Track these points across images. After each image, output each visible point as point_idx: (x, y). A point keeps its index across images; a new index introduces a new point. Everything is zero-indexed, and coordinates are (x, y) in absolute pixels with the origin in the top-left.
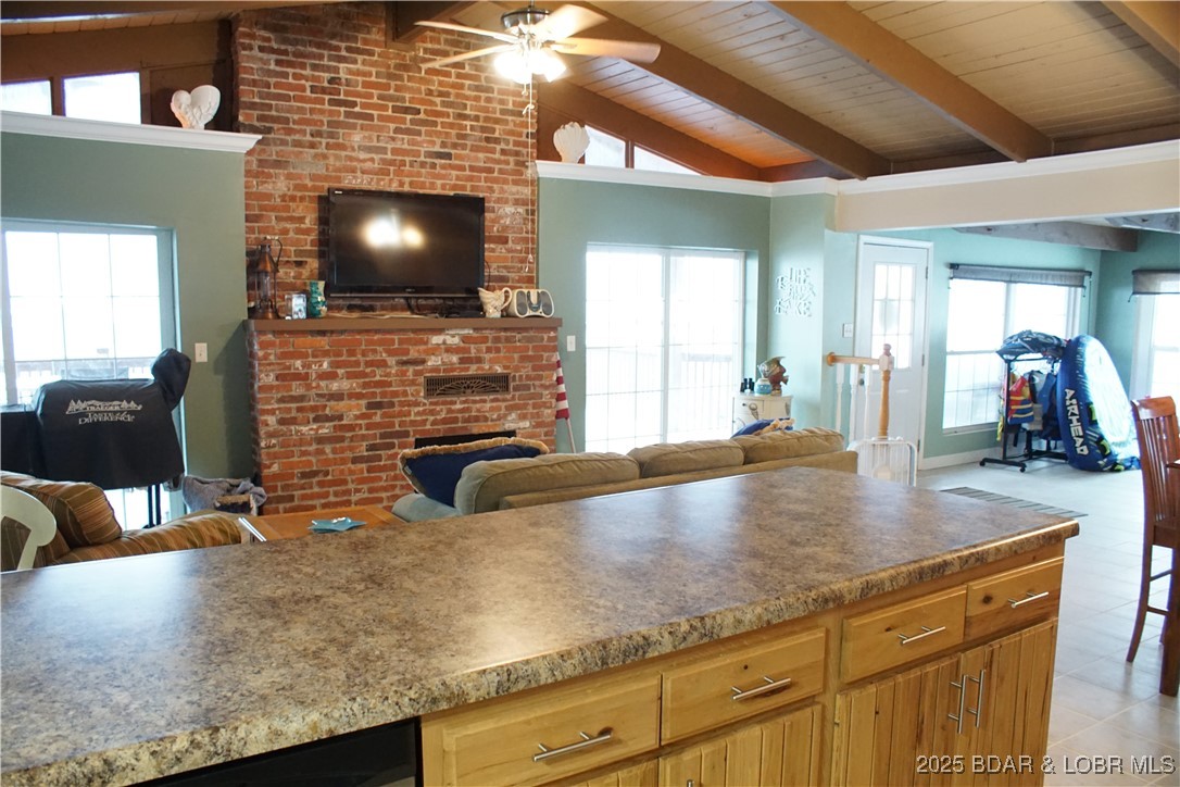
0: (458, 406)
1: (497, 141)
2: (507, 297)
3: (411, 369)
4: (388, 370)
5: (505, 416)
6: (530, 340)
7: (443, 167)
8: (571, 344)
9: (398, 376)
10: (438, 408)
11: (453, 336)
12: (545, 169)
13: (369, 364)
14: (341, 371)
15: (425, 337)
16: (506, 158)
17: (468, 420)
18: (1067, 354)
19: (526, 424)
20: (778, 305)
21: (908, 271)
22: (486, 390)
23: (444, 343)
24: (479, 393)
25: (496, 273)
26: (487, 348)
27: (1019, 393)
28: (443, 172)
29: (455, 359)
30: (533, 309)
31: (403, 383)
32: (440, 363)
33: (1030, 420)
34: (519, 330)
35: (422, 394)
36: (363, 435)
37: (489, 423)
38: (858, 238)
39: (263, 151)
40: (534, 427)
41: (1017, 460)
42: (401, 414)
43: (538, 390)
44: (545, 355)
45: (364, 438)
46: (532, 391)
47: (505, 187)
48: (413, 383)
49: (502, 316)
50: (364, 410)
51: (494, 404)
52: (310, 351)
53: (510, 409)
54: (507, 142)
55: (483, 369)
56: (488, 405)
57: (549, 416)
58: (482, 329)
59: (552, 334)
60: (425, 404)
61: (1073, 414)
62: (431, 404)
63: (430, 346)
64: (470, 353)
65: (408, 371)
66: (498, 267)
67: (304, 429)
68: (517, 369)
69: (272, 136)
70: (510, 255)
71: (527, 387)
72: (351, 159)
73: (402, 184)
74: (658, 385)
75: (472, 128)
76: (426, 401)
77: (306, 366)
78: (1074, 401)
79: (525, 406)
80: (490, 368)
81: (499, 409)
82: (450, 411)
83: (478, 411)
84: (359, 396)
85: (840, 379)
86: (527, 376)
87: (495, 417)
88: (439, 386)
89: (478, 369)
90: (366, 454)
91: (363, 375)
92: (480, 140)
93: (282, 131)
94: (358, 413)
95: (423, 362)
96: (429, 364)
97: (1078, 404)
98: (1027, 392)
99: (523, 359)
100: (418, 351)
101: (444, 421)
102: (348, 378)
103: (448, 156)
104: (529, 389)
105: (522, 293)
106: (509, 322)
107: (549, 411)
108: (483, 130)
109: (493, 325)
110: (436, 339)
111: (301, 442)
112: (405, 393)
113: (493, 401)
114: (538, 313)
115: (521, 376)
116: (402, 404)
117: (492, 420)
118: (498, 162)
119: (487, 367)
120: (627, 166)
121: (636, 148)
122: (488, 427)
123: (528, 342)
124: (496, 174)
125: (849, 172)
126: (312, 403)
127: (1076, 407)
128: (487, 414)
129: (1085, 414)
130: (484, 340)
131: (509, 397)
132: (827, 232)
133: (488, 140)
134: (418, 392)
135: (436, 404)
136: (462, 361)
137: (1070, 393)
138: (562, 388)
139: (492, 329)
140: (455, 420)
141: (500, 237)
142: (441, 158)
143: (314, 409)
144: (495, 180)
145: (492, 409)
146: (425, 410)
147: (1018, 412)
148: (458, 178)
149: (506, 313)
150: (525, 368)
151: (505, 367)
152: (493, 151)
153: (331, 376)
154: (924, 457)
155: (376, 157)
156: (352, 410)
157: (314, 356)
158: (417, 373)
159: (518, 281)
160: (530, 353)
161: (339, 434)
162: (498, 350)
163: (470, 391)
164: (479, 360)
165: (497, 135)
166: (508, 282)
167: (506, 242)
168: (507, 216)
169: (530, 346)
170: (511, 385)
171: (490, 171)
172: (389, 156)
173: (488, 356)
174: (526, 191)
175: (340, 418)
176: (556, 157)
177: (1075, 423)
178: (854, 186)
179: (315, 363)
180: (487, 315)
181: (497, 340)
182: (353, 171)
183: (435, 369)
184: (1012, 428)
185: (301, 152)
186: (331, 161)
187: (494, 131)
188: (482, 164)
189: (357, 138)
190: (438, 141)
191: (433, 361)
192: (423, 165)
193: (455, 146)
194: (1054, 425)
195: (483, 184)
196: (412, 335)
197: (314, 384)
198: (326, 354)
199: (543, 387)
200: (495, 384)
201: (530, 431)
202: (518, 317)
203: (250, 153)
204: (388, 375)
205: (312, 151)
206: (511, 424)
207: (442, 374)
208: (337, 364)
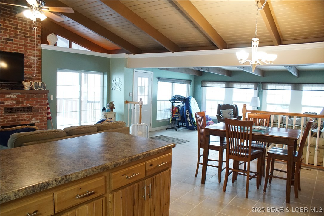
0: (16, 116)
1: (28, 37)
2: (31, 84)
5: (31, 119)
7: (10, 43)
8: (52, 98)
10: (9, 117)
11: (14, 95)
12: (44, 46)
15: (4, 95)
16: (31, 42)
17: (19, 120)
18: (186, 101)
19: (38, 121)
20: (112, 88)
21: (147, 79)
22: (25, 111)
23: (11, 97)
24: (22, 112)
25: (28, 77)
26: (25, 99)
27: (175, 111)
28: (10, 45)
29: (14, 102)
30: (39, 87)
32: (9, 103)
33: (178, 118)
34: (35, 94)
35: (3, 113)
37: (26, 121)
38: (134, 70)
40: (41, 122)
41: (175, 128)
43: (42, 111)
44: (44, 101)
46: (40, 111)
47: (31, 51)
49: (30, 89)
51: (28, 116)
53: (33, 117)
54: (32, 38)
55: (24, 105)
56: (26, 116)
57: (45, 119)
58: (23, 93)
59: (46, 95)
60: (4, 116)
61: (188, 116)
62: (6, 116)
63: (6, 98)
64: (19, 100)
66: (29, 75)
68: (35, 105)
70: (33, 71)
71: (38, 111)
74: (79, 110)
75: (20, 32)
78: (188, 113)
79: (37, 116)
80: (26, 105)
81: (29, 117)
82: (13, 118)
83: (22, 118)
85: (129, 108)
86: (38, 107)
89: (22, 105)
92: (23, 36)
95: (3, 103)
96: (5, 103)
97: (189, 114)
98: (177, 110)
99: (37, 102)
100: (2, 100)
101: (11, 121)
103: (12, 40)
104: (39, 111)
105: (36, 83)
106: (32, 91)
107: (45, 117)
108: (23, 33)
109: (27, 92)
110: (8, 96)
113: (27, 115)
114: (41, 89)
115: (36, 107)
117: (27, 120)
118: (29, 43)
119: (25, 105)
120: (69, 47)
121: (72, 42)
122: (25, 122)
123: (38, 97)
124: (28, 47)
125: (130, 52)
127: (188, 114)
128: (25, 119)
129: (191, 116)
130: (24, 96)
131: (32, 113)
132: (125, 68)
133: (25, 36)
136: (17, 103)
137: (187, 111)
138: (49, 111)
139: (26, 93)
140: (15, 120)
141: (29, 66)
142: (9, 41)
144: (28, 49)
145: (27, 117)
146: (4, 118)
147: (175, 116)
148: (15, 47)
149: (31, 88)
150: (37, 105)
151: (31, 105)
152: (27, 40)
154: (152, 128)
158: (1, 106)
159: (36, 79)
160: (39, 100)
162: (29, 100)
163: (19, 112)
165: (28, 35)
166: (32, 79)
167: (32, 67)
169: (39, 98)
170: (33, 110)
171: (26, 46)
173: (25, 101)
174: (38, 53)
176: (47, 43)
177: (188, 118)
178: (132, 56)
180: (25, 89)
181: (28, 96)
183: (8, 105)
184: (173, 119)
187: (27, 34)
188: (23, 44)
190: (8, 35)
191: (7, 103)
193: (14, 37)
194: (184, 119)
195: (24, 50)
199: (43, 110)
200: (29, 109)
201: (39, 123)
202: (35, 90)
206: (33, 121)
207: (10, 107)
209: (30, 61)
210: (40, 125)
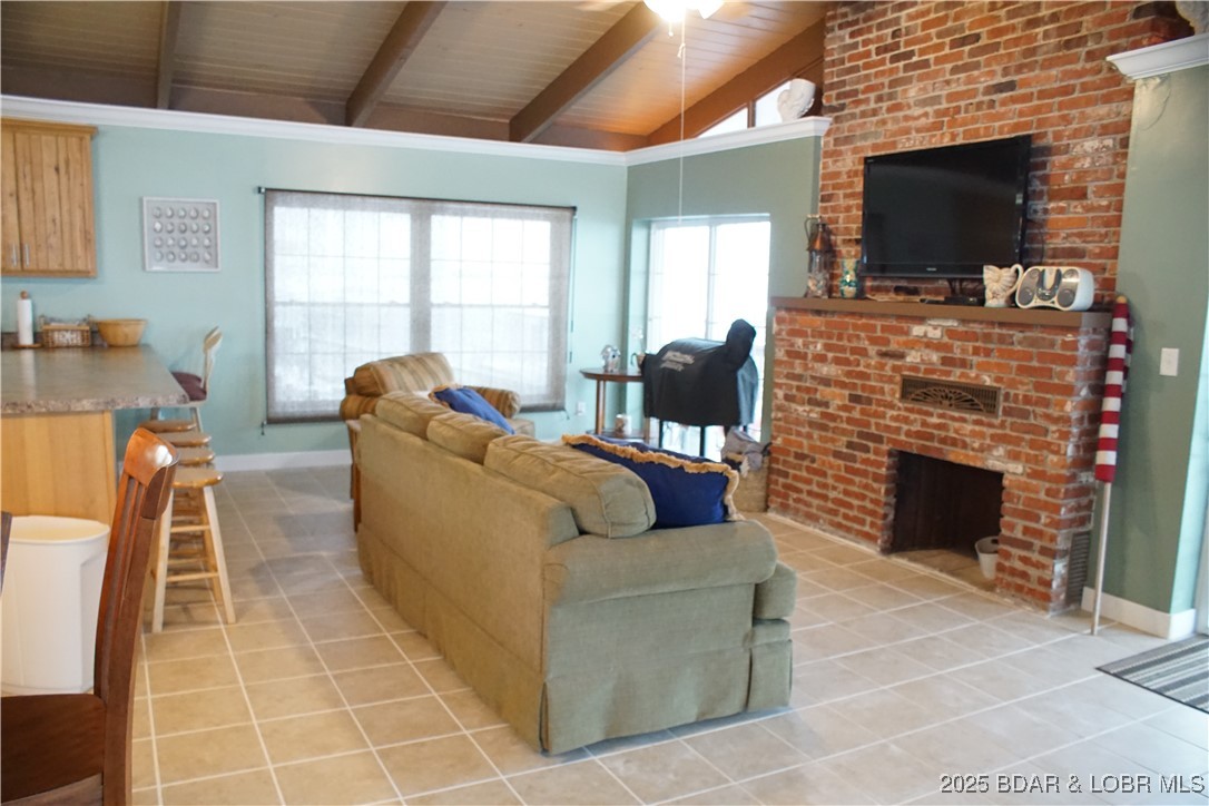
0: (935, 420)
1: (1082, 41)
3: (891, 363)
4: (870, 361)
5: (990, 448)
6: (1033, 343)
7: (1004, 103)
8: (1166, 363)
9: (876, 368)
10: (912, 416)
11: (935, 328)
13: (854, 351)
14: (831, 355)
15: (904, 325)
17: (943, 441)
19: (1020, 469)
22: (968, 406)
23: (925, 335)
24: (958, 408)
25: (1067, 245)
28: (1003, 109)
29: (935, 357)
31: (881, 378)
32: (918, 360)
34: (1023, 326)
35: (898, 396)
36: (844, 430)
37: (971, 453)
39: (838, 129)
40: (1029, 476)
42: (876, 415)
43: (1042, 422)
44: (1057, 368)
45: (844, 432)
46: (1032, 421)
47: (1089, 110)
48: (890, 380)
49: (1005, 305)
50: (847, 402)
51: (977, 428)
52: (809, 331)
53: (1000, 439)
55: (967, 376)
56: (968, 427)
57: (1054, 465)
58: (971, 322)
59: (1070, 337)
60: (899, 409)
62: (907, 409)
63: (911, 338)
64: (952, 352)
65: (885, 364)
67: (800, 409)
68: (1013, 384)
69: (846, 112)
70: (1090, 215)
71: (1025, 414)
72: (907, 118)
73: (954, 137)
75: (1047, 34)
76: (900, 405)
77: (806, 345)
79: (1017, 441)
80: (977, 376)
81: (982, 435)
82: (924, 424)
83: (956, 431)
84: (843, 385)
86: (1025, 396)
87: (976, 445)
88: (917, 389)
89: (962, 375)
90: (845, 450)
91: (847, 362)
93: (852, 105)
94: (840, 403)
95: (902, 356)
96: (908, 359)
99: (1022, 370)
100: (898, 343)
101: (919, 435)
102: (837, 364)
103: (1011, 86)
104: (1027, 418)
105: (1036, 273)
106: (1010, 315)
110: (917, 330)
111: (798, 422)
112: (882, 391)
113: (977, 422)
114: (1048, 304)
115: (1016, 395)
116: (879, 403)
117: (973, 449)
119: (973, 375)
122: (967, 456)
123: (1032, 345)
126: (808, 384)
128: (968, 440)
130: (974, 337)
131: (997, 422)
133: (1068, 45)
134: (893, 395)
135: (911, 410)
136: (945, 361)
139: (981, 322)
140: (930, 437)
141: (1072, 190)
142: (1001, 91)
143: (808, 390)
144: (1074, 104)
145: (974, 434)
146: (898, 416)
148: (1021, 114)
150: (1022, 383)
151: (998, 380)
153: (821, 358)
155: (929, 109)
156: (837, 398)
157: (813, 336)
158: (895, 369)
160: (1034, 363)
161: (824, 421)
162: (988, 353)
163: (946, 402)
164: (963, 364)
166: (1083, 257)
167: (1085, 196)
168: (1085, 155)
170: (1001, 405)
171: (1069, 90)
172: (945, 105)
173: (975, 359)
175: (826, 405)
179: (812, 343)
181: (987, 338)
182: (907, 131)
183: (915, 368)
185: (865, 123)
186: (890, 126)
188: (1056, 84)
189: (913, 92)
190: (998, 68)
191: (913, 357)
192: (979, 106)
193: (1019, 69)
196: (894, 323)
197: (810, 366)
198: (821, 335)
199: (1048, 417)
200: (978, 399)
201: (1024, 479)
202: (1017, 307)
203: (828, 133)
204: (868, 366)
205: (874, 119)
206: (995, 461)
207: (921, 375)
208: (828, 347)
209: (1078, 165)
210: (1026, 488)
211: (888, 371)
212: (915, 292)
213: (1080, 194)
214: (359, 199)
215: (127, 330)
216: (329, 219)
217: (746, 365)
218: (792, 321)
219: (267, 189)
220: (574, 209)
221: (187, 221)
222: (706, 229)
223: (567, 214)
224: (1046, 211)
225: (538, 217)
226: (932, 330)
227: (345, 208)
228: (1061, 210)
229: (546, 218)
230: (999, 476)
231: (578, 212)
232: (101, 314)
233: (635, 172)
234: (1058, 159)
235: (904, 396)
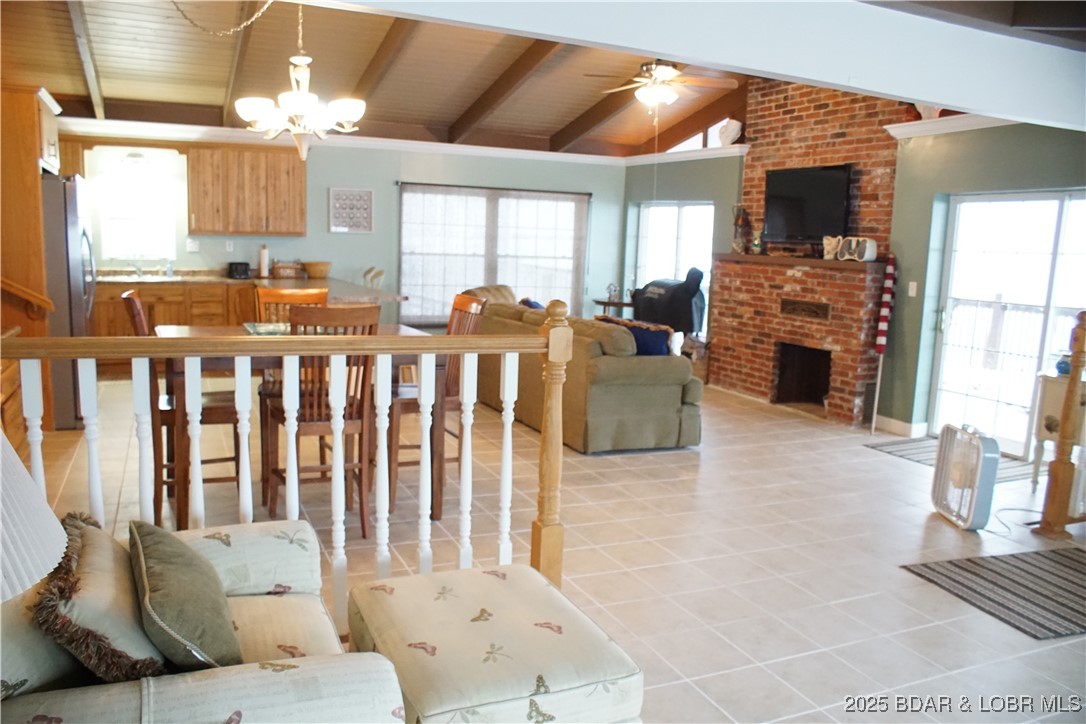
0: (798, 323)
3: (776, 291)
4: (765, 291)
5: (824, 338)
6: (846, 279)
7: (840, 144)
8: (913, 290)
9: (768, 295)
10: (787, 322)
11: (799, 271)
13: (757, 285)
14: (744, 288)
15: (782, 269)
17: (802, 335)
22: (815, 315)
23: (794, 276)
24: (810, 316)
26: (817, 282)
28: (840, 147)
29: (798, 288)
30: (851, 254)
31: (771, 301)
32: (790, 290)
34: (841, 270)
35: (779, 310)
36: (751, 331)
37: (815, 341)
39: (753, 152)
40: (843, 352)
42: (768, 322)
43: (849, 322)
44: (857, 292)
45: (751, 333)
46: (845, 321)
47: (880, 152)
48: (776, 302)
49: (834, 259)
50: (752, 315)
51: (819, 327)
52: (733, 273)
53: (830, 333)
55: (814, 298)
56: (814, 326)
57: (855, 345)
59: (862, 276)
60: (780, 318)
62: (783, 318)
63: (786, 277)
64: (807, 284)
65: (773, 292)
67: (727, 320)
68: (837, 302)
69: (758, 142)
70: (880, 209)
71: (841, 318)
72: (791, 148)
73: (815, 161)
75: (860, 108)
76: (781, 315)
77: (730, 282)
79: (837, 333)
80: (819, 298)
81: (821, 331)
82: (793, 326)
83: (809, 329)
84: (750, 305)
86: (842, 308)
87: (818, 336)
88: (790, 306)
89: (812, 297)
90: (751, 344)
91: (753, 292)
92: (865, 117)
93: (762, 138)
94: (749, 316)
95: (781, 287)
96: (785, 289)
99: (840, 294)
100: (780, 280)
101: (790, 332)
102: (747, 293)
103: (843, 135)
104: (842, 320)
105: (848, 240)
107: (855, 341)
108: (868, 108)
110: (790, 273)
111: (726, 328)
112: (771, 308)
113: (819, 324)
114: (852, 258)
115: (837, 308)
116: (770, 315)
117: (816, 339)
118: (878, 132)
119: (817, 297)
122: (814, 343)
124: (876, 142)
126: (731, 305)
128: (814, 334)
130: (817, 276)
131: (828, 323)
133: (870, 115)
134: (777, 310)
135: (786, 318)
136: (804, 290)
139: (821, 267)
140: (795, 333)
141: (872, 195)
142: (839, 137)
143: (731, 309)
144: (873, 148)
145: (817, 330)
146: (780, 322)
148: (848, 151)
150: (840, 301)
151: (829, 299)
152: (874, 124)
153: (739, 290)
155: (803, 144)
156: (747, 313)
157: (735, 277)
158: (778, 295)
159: (884, 231)
160: (846, 290)
161: (740, 327)
162: (824, 285)
163: (803, 313)
164: (813, 291)
165: (877, 109)
166: (877, 232)
167: (877, 199)
168: (877, 177)
169: (847, 284)
170: (831, 313)
171: (871, 140)
172: (810, 143)
173: (819, 289)
175: (741, 317)
179: (734, 281)
181: (824, 276)
182: (790, 156)
183: (788, 294)
185: (768, 149)
186: (782, 152)
187: (875, 107)
188: (865, 136)
189: (794, 133)
190: (837, 124)
191: (787, 288)
192: (828, 144)
193: (848, 126)
195: (864, 152)
196: (778, 269)
197: (733, 294)
198: (738, 275)
199: (852, 319)
200: (819, 311)
201: (841, 354)
202: (838, 259)
203: (748, 154)
204: (764, 293)
205: (774, 147)
206: (828, 345)
207: (791, 298)
208: (743, 283)
209: (874, 182)
210: (842, 359)
211: (774, 296)
212: (794, 250)
213: (875, 197)
214: (456, 189)
215: (322, 268)
216: (437, 201)
217: (698, 295)
218: (723, 268)
219: (402, 183)
220: (590, 195)
221: (355, 202)
222: (676, 208)
223: (586, 197)
224: (859, 206)
225: (567, 200)
226: (796, 272)
227: (447, 193)
228: (867, 206)
229: (572, 200)
230: (828, 353)
231: (593, 196)
232: (305, 258)
233: (630, 171)
234: (865, 178)
235: (783, 310)
